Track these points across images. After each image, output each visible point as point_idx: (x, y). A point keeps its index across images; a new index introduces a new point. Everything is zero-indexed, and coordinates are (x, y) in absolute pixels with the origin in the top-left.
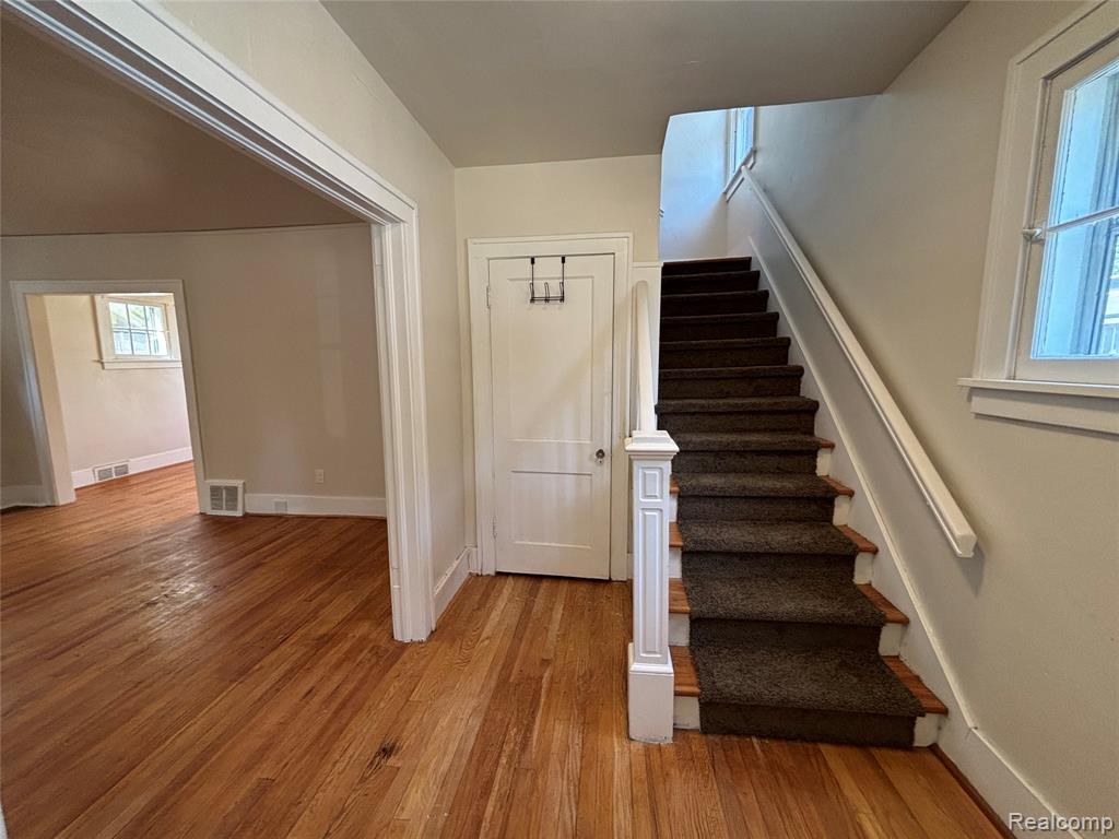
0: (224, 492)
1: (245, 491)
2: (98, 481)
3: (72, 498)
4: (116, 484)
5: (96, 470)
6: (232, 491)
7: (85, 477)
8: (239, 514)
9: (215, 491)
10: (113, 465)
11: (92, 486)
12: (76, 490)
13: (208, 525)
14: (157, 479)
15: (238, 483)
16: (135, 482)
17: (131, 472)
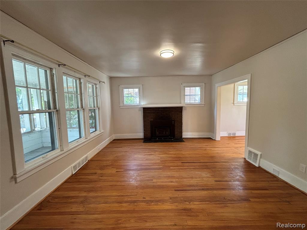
0: (253, 154)
1: (261, 157)
2: (228, 136)
3: (219, 139)
4: (232, 138)
5: (228, 133)
6: (256, 155)
7: (225, 134)
8: (257, 165)
9: (250, 152)
10: (232, 132)
11: (226, 137)
12: (221, 137)
13: (245, 164)
14: (241, 139)
15: (259, 153)
16: (238, 138)
17: (236, 135)
